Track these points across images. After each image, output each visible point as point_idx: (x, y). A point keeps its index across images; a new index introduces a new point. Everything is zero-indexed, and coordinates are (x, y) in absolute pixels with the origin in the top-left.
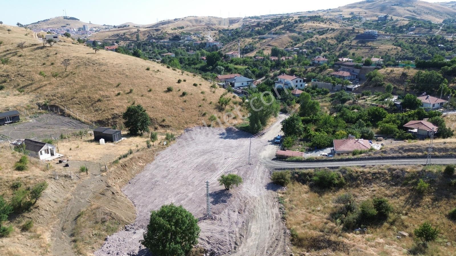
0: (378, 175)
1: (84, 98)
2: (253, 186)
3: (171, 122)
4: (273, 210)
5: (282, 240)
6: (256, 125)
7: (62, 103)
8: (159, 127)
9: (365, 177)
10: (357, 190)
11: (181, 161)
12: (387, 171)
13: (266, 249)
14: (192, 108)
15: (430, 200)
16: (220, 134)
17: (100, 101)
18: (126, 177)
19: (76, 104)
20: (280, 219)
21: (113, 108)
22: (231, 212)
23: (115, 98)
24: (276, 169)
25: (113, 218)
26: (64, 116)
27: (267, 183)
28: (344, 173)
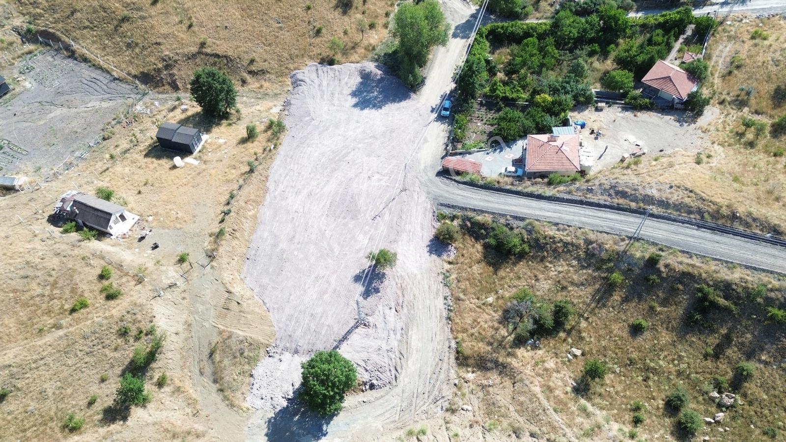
0: (570, 248)
1: (95, 11)
2: (411, 248)
3: (265, 61)
4: (436, 301)
5: (446, 359)
6: (410, 75)
7: (60, 25)
8: (248, 77)
9: (554, 246)
10: (540, 267)
11: (306, 191)
12: (582, 242)
13: (429, 376)
14: (295, 17)
15: (619, 299)
16: (354, 94)
17: (128, 21)
18: (240, 251)
19: (85, 28)
20: (444, 321)
21: (158, 40)
22: (387, 311)
23: (153, 11)
24: (442, 205)
25: (251, 344)
26: (76, 59)
27: (429, 239)
28: (530, 232)
